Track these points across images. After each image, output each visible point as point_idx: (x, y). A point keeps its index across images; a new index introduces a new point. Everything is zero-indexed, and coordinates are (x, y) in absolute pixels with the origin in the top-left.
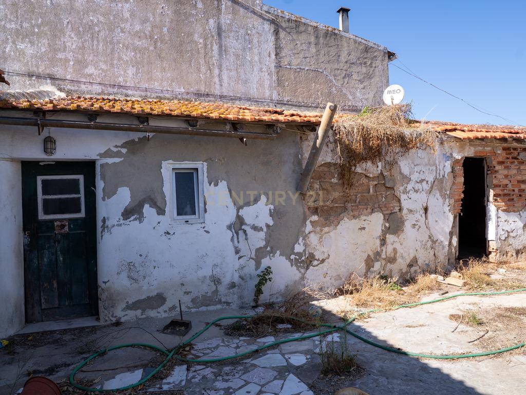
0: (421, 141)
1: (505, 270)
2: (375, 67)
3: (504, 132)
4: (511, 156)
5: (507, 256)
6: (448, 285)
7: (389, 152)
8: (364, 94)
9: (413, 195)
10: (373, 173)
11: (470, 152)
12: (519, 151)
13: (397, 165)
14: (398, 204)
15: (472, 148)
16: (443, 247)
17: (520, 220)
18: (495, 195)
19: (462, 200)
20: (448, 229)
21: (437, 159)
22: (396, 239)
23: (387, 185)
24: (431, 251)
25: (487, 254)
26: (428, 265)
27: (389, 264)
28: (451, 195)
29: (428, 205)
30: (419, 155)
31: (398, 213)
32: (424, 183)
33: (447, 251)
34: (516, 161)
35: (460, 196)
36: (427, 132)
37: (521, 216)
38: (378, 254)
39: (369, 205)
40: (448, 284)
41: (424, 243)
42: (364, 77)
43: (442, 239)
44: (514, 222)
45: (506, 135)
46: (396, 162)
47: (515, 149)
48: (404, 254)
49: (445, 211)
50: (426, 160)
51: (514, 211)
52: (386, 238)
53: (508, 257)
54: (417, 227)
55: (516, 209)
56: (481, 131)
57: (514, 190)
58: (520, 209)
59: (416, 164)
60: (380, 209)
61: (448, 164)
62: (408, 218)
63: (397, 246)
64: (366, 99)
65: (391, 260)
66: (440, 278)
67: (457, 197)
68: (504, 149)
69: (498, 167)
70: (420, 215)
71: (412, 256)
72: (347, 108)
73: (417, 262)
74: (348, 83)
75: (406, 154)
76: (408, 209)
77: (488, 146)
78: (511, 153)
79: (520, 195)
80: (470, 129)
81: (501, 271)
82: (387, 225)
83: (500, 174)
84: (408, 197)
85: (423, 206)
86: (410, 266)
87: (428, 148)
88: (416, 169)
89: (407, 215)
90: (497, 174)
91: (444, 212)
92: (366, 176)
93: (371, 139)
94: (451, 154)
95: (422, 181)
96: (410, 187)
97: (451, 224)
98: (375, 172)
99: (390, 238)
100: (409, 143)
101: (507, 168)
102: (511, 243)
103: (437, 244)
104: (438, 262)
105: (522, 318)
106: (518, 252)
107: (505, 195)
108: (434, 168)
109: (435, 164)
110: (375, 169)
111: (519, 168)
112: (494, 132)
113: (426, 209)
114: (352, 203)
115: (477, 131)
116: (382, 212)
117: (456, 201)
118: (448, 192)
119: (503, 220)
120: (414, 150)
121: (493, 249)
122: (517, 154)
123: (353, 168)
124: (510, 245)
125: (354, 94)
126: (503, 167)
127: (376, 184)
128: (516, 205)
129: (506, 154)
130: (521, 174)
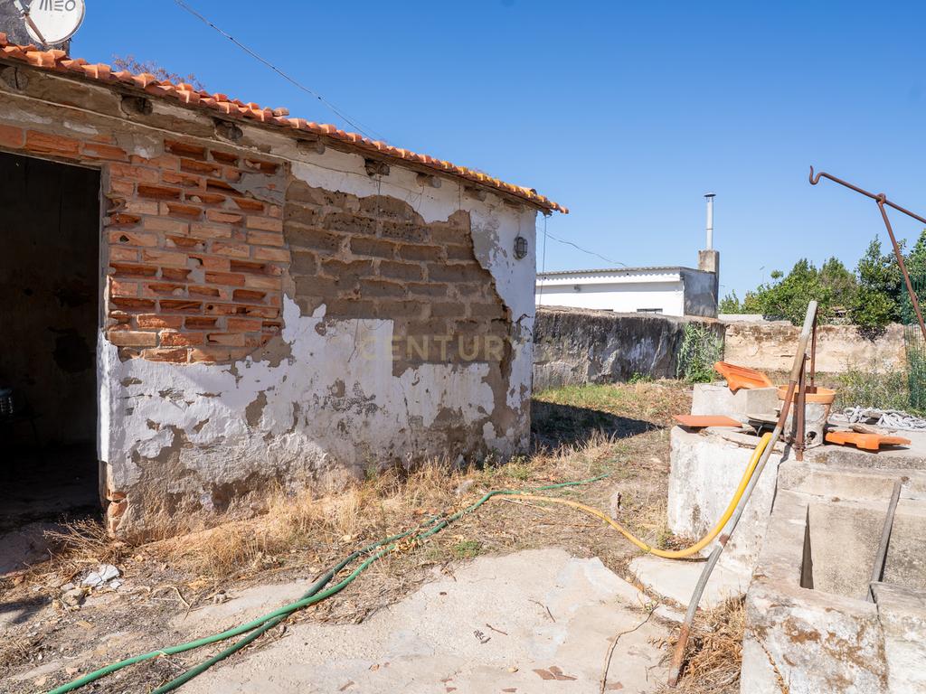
4: (204, 179)
12: (241, 168)
17: (236, 389)
25: (94, 509)
34: (227, 197)
37: (239, 378)
44: (205, 395)
47: (226, 158)
51: (211, 362)
53: (179, 514)
55: (219, 355)
57: (217, 294)
58: (236, 354)
68: (175, 149)
78: (209, 168)
79: (243, 310)
83: (148, 232)
90: (138, 228)
101: (186, 214)
102: (189, 465)
106: (225, 492)
107: (174, 305)
111: (241, 223)
121: (109, 492)
122: (234, 175)
124: (183, 473)
126: (166, 209)
128: (222, 340)
129: (183, 168)
130: (246, 242)
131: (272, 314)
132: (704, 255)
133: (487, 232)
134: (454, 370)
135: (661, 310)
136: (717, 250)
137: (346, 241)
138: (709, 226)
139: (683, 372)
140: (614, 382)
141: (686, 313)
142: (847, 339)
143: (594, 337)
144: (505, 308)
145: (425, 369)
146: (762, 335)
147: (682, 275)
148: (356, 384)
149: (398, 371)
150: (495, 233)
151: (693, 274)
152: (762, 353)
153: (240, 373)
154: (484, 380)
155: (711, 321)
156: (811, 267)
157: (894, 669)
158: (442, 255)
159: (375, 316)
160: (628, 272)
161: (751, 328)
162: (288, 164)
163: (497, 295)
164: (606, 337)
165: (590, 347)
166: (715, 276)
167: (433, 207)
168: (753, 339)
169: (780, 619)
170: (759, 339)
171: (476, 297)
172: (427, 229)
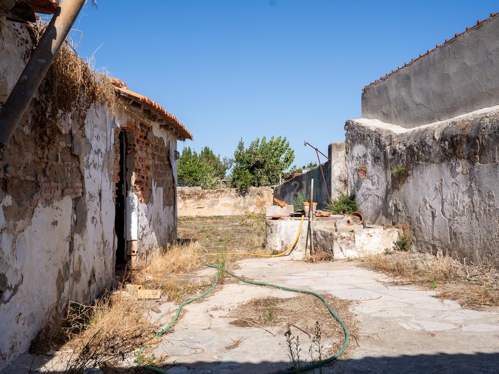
4: (143, 135)
5: (142, 259)
9: (92, 171)
10: (65, 128)
11: (125, 121)
12: (147, 130)
14: (81, 185)
15: (126, 117)
16: (110, 251)
17: (148, 214)
18: (135, 182)
20: (112, 226)
21: (107, 122)
22: (81, 241)
23: (75, 151)
24: (103, 259)
26: (101, 279)
27: (75, 283)
29: (102, 189)
30: (97, 111)
31: (81, 198)
32: (100, 155)
33: (112, 257)
34: (145, 141)
35: (117, 179)
37: (149, 209)
38: (67, 267)
39: (58, 182)
41: (99, 246)
43: (109, 240)
44: (146, 216)
47: (145, 127)
48: (86, 265)
50: (101, 122)
52: (73, 239)
54: (95, 221)
55: (145, 201)
57: (144, 177)
58: (148, 200)
59: (94, 124)
61: (113, 132)
62: (88, 207)
63: (82, 252)
65: (77, 277)
68: (140, 125)
70: (97, 204)
71: (91, 267)
73: (94, 275)
76: (89, 193)
77: (133, 117)
79: (147, 184)
82: (75, 217)
83: (138, 155)
84: (90, 174)
85: (99, 190)
86: (90, 283)
87: (104, 104)
89: (88, 203)
91: (110, 201)
94: (114, 119)
95: (98, 152)
96: (91, 158)
97: (114, 217)
99: (77, 239)
103: (106, 247)
104: (107, 274)
106: (147, 254)
107: (140, 182)
108: (106, 135)
109: (106, 130)
110: (67, 121)
111: (147, 151)
113: (100, 195)
116: (70, 195)
118: (112, 173)
119: (141, 214)
121: (134, 252)
122: (146, 133)
124: (143, 245)
126: (139, 147)
127: (63, 148)
128: (145, 196)
129: (141, 131)
130: (147, 158)
131: (151, 186)
133: (171, 149)
134: (169, 209)
142: (231, 196)
144: (173, 182)
145: (167, 207)
148: (159, 213)
149: (163, 209)
152: (186, 207)
154: (173, 213)
156: (194, 152)
157: (356, 239)
158: (165, 160)
159: (161, 186)
162: (152, 127)
163: (173, 177)
168: (180, 198)
169: (339, 236)
170: (184, 199)
171: (170, 177)
172: (164, 149)
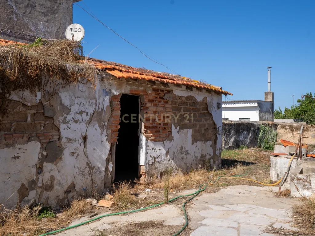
0: (83, 76)
1: (150, 190)
2: (60, 4)
3: (154, 76)
4: (158, 96)
5: (153, 177)
6: (101, 208)
7: (49, 83)
8: (47, 27)
9: (72, 125)
10: (31, 102)
11: (126, 90)
12: (164, 93)
13: (58, 96)
14: (57, 133)
15: (128, 87)
16: (100, 173)
17: (164, 148)
18: (145, 128)
19: (119, 131)
20: (105, 157)
21: (97, 93)
22: (54, 167)
23: (46, 115)
24: (88, 177)
25: (138, 177)
26: (85, 190)
27: (45, 192)
28: (109, 126)
29: (87, 135)
30: (80, 88)
31: (57, 142)
32: (84, 115)
33: (103, 176)
34: (162, 100)
35: (117, 127)
36: (88, 68)
37: (165, 145)
38: (33, 183)
39: (25, 133)
40: (100, 206)
41: (82, 170)
42: (48, 11)
43: (100, 165)
44: (159, 149)
45: (153, 78)
46: (57, 94)
47: (162, 91)
48: (61, 181)
49: (103, 140)
50: (87, 94)
51: (160, 141)
52: (42, 166)
53: (154, 179)
54: (76, 155)
55: (161, 139)
56: (136, 73)
57: (160, 124)
58: (164, 139)
59: (76, 96)
60: (38, 138)
61: (107, 98)
62: (66, 146)
63: (55, 173)
64: (49, 33)
65: (48, 188)
66: (95, 201)
67: (114, 128)
68: (154, 90)
69: (149, 105)
70: (78, 145)
71: (69, 182)
72: (28, 37)
73: (75, 188)
74: (30, 13)
75: (68, 86)
76: (67, 138)
77: (141, 86)
78: (159, 94)
79: (165, 128)
80: (127, 70)
81: (148, 190)
82: (45, 153)
83: (150, 110)
84: (68, 127)
85: (82, 136)
86: (68, 192)
87: (89, 83)
88: (76, 101)
89: (66, 144)
90: (148, 110)
91: (102, 142)
92: (24, 105)
93: (30, 68)
94: (110, 90)
95: (81, 113)
96: (69, 117)
97: (107, 151)
98: (33, 101)
99: (47, 166)
100: (70, 77)
101: (156, 105)
102: (156, 167)
103: (94, 170)
104: (95, 187)
105: (145, 231)
106: (162, 174)
107: (153, 127)
108: (94, 102)
109: (95, 98)
110: (34, 98)
111: (164, 106)
112: (146, 75)
113: (85, 139)
114: (5, 131)
115: (133, 73)
116: (39, 140)
117: (113, 132)
118: (106, 124)
119: (151, 148)
120: (75, 83)
121: (143, 172)
122: (163, 95)
123: (7, 95)
125: (36, 26)
126: (153, 105)
127: (35, 114)
128: (161, 136)
129: (155, 94)
130: (165, 111)
131: (170, 129)
132: (267, 94)
133: (211, 102)
134: (204, 143)
135: (249, 119)
136: (272, 91)
137: (182, 109)
138: (269, 81)
139: (260, 145)
140: (233, 149)
141: (260, 120)
143: (226, 131)
144: (215, 124)
145: (198, 142)
146: (293, 129)
147: (258, 104)
148: (185, 147)
149: (193, 144)
150: (212, 102)
151: (263, 103)
152: (294, 137)
153: (165, 144)
154: (211, 146)
155: (271, 123)
158: (200, 110)
159: (188, 128)
160: (235, 102)
161: (289, 126)
162: (173, 90)
163: (213, 121)
164: (230, 131)
165: (224, 135)
166: (272, 103)
167: (199, 97)
168: (289, 130)
169: (296, 177)
170: (292, 131)
171: (208, 122)
172: (198, 103)
